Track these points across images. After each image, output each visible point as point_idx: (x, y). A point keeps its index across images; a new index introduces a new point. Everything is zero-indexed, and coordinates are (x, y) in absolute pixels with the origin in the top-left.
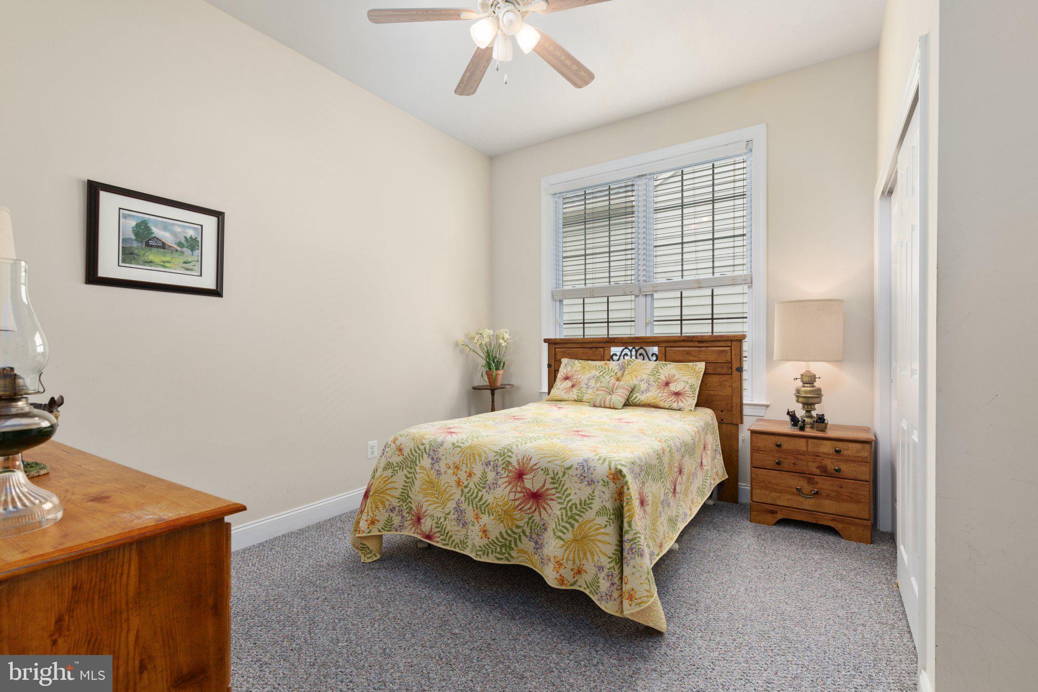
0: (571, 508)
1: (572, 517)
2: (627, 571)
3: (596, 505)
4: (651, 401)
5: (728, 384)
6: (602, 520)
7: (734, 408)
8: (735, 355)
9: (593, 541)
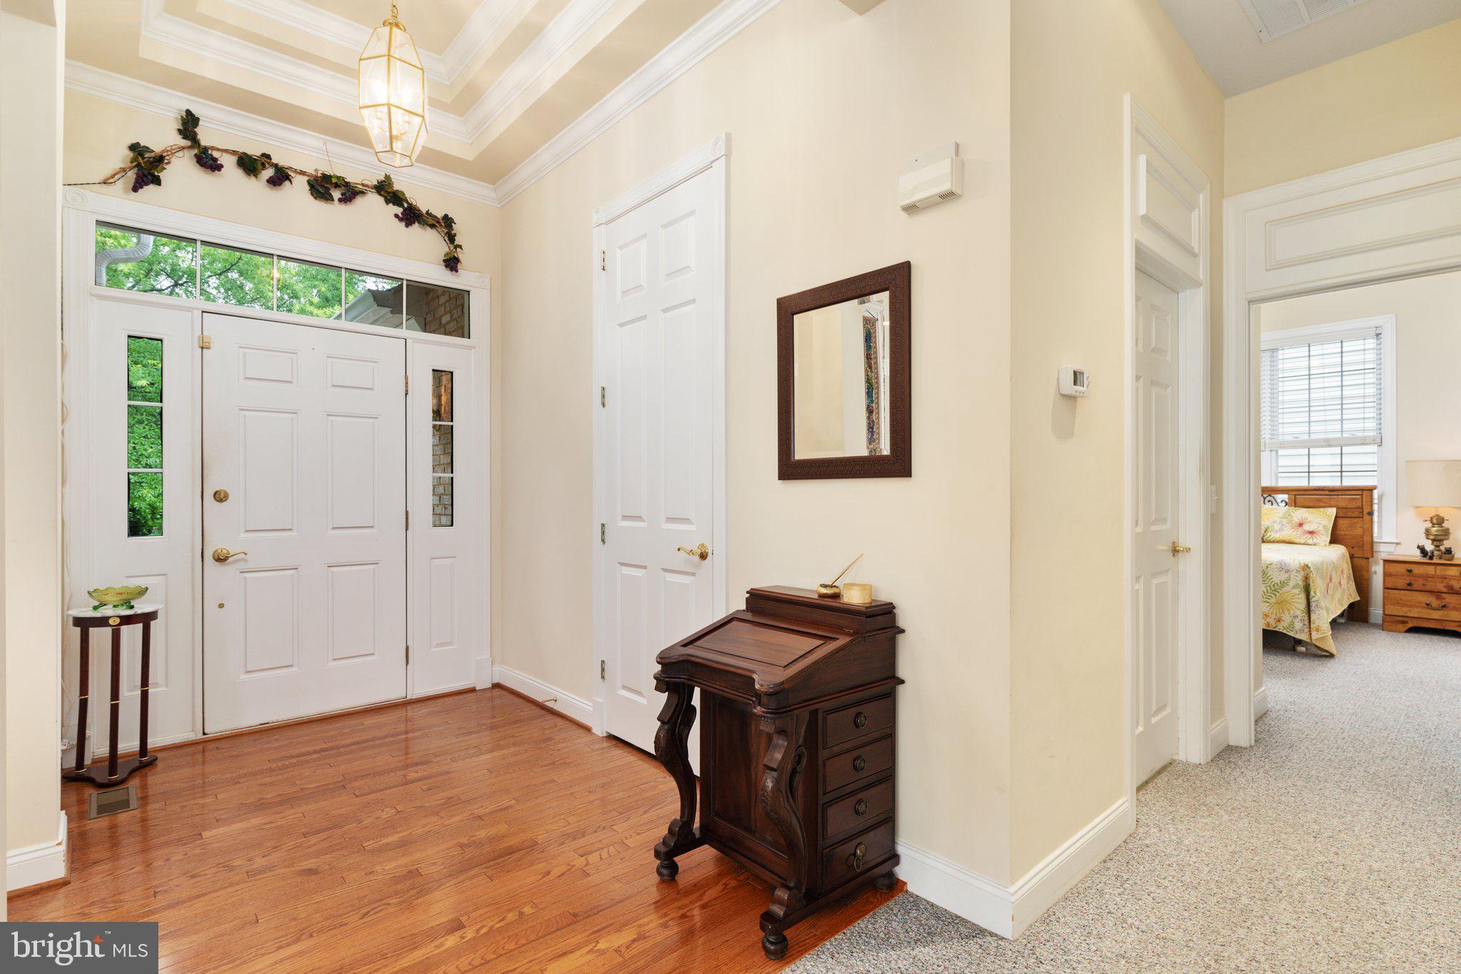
0: (1274, 585)
1: (1275, 590)
2: (1313, 617)
3: (1292, 583)
4: (1287, 538)
5: (1359, 525)
6: (1297, 591)
7: (1365, 545)
8: (1367, 502)
9: (1290, 603)
